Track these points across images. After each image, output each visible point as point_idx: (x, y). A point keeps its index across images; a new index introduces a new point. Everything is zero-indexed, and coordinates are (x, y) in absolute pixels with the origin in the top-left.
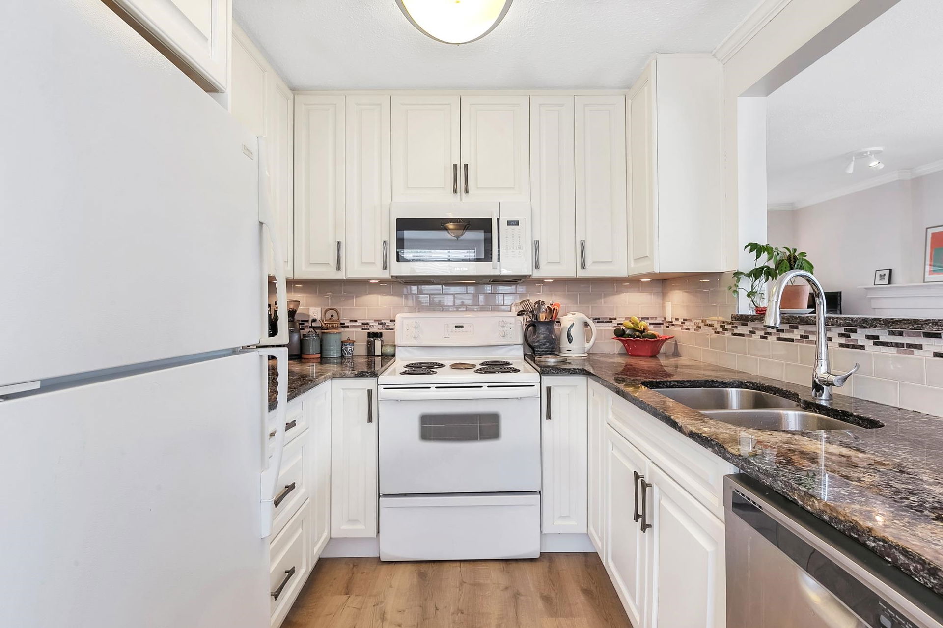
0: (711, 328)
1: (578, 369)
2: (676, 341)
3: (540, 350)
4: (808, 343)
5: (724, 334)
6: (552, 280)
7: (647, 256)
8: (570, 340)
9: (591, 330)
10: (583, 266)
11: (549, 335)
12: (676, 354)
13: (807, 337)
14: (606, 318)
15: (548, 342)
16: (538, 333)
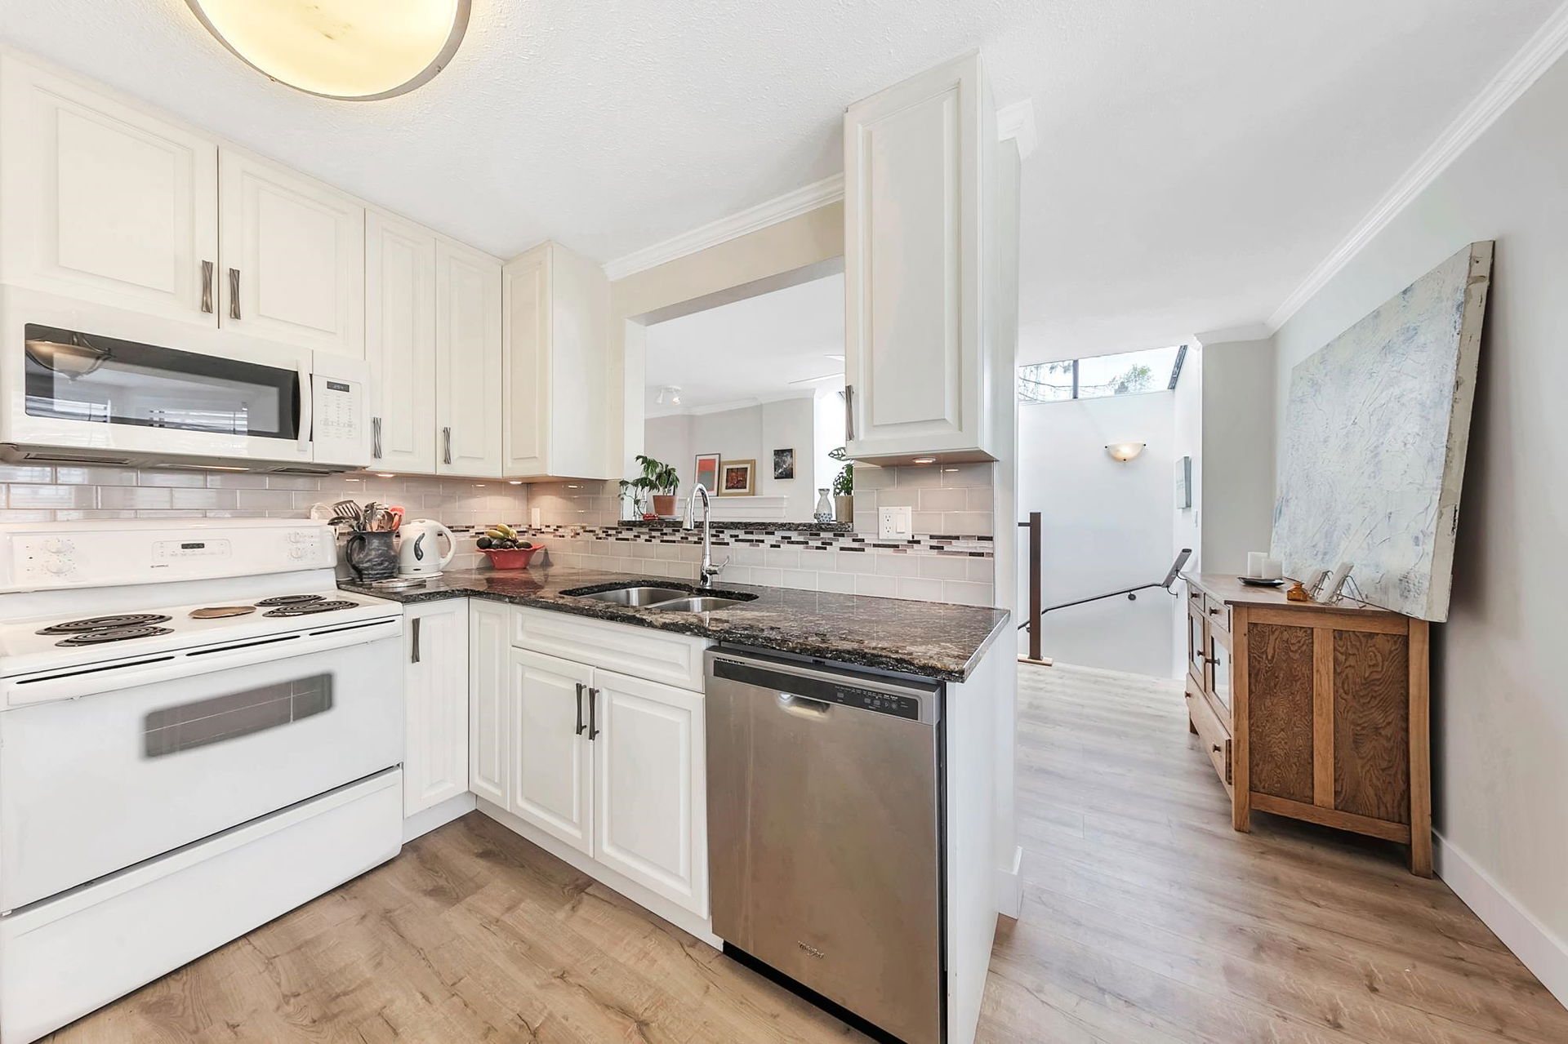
0: (592, 534)
1: (458, 591)
2: (546, 550)
3: (373, 572)
4: (686, 543)
5: (607, 539)
6: (392, 476)
7: (535, 457)
8: (419, 555)
9: (449, 541)
10: (447, 461)
11: (387, 551)
12: (546, 563)
13: (687, 538)
14: (462, 527)
15: (386, 561)
16: (369, 549)
